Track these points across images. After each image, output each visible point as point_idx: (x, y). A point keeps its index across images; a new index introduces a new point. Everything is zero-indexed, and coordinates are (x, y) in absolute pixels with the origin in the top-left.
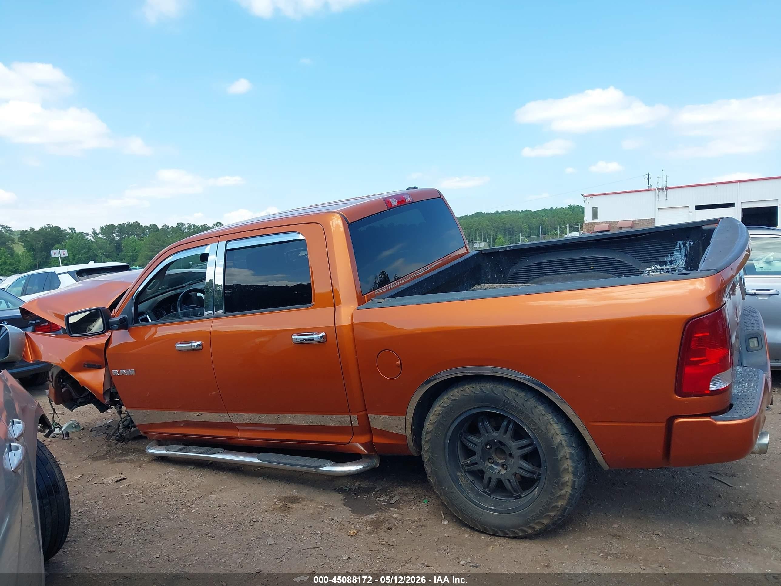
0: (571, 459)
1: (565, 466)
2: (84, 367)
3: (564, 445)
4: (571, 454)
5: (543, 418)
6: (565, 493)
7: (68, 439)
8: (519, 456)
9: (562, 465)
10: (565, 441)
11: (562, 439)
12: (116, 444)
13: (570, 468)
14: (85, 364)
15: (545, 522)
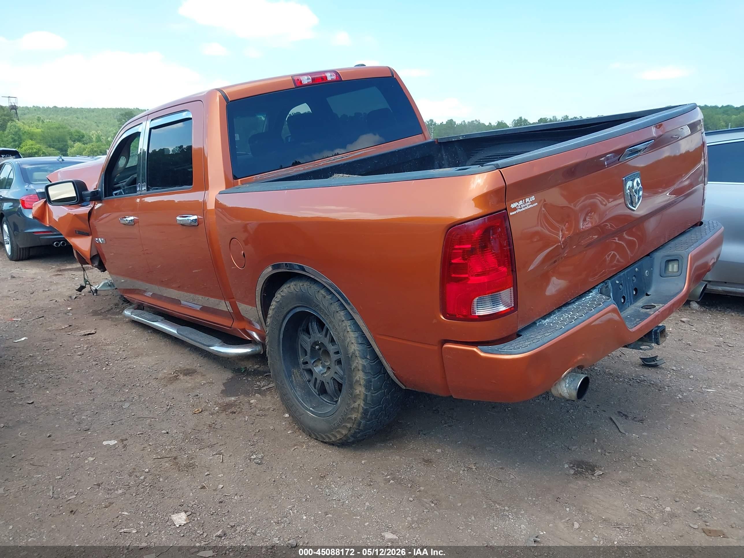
0: (363, 371)
1: (357, 378)
2: (76, 233)
3: (358, 355)
4: (364, 366)
5: (342, 324)
6: (357, 406)
7: (97, 295)
8: (335, 361)
9: (355, 376)
10: (359, 351)
11: (356, 348)
12: (122, 304)
13: (361, 380)
14: (76, 231)
15: (344, 432)
